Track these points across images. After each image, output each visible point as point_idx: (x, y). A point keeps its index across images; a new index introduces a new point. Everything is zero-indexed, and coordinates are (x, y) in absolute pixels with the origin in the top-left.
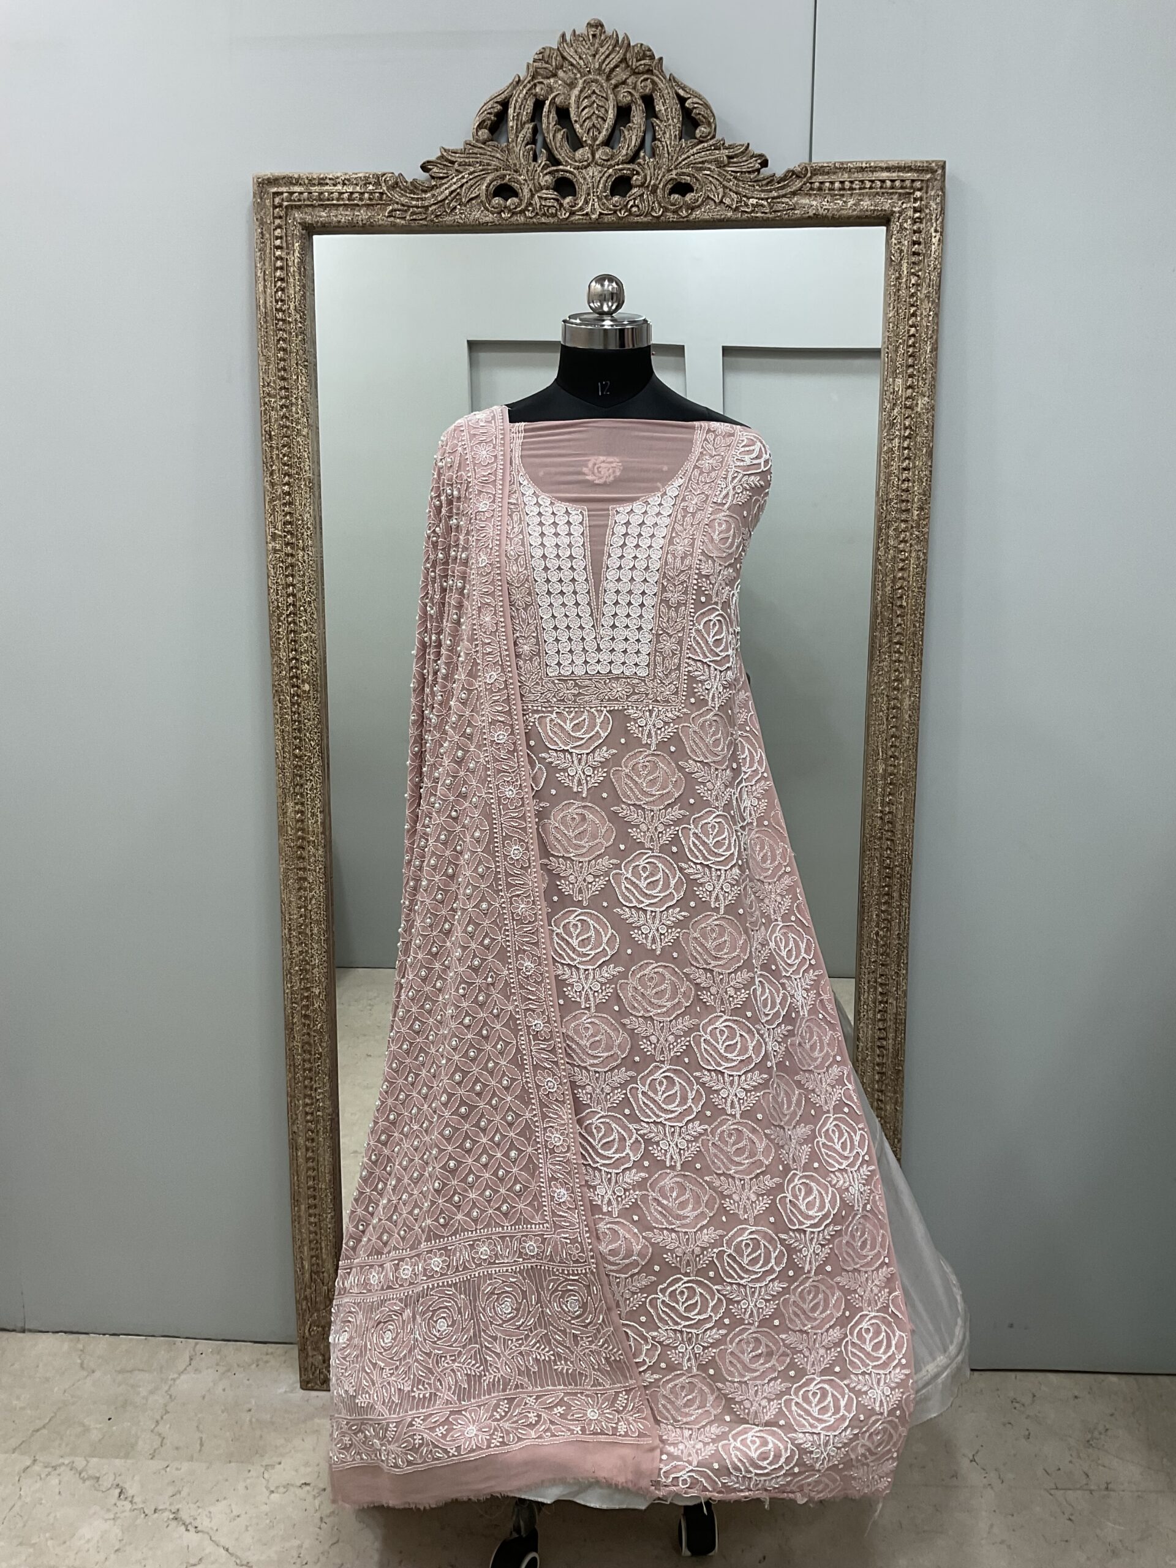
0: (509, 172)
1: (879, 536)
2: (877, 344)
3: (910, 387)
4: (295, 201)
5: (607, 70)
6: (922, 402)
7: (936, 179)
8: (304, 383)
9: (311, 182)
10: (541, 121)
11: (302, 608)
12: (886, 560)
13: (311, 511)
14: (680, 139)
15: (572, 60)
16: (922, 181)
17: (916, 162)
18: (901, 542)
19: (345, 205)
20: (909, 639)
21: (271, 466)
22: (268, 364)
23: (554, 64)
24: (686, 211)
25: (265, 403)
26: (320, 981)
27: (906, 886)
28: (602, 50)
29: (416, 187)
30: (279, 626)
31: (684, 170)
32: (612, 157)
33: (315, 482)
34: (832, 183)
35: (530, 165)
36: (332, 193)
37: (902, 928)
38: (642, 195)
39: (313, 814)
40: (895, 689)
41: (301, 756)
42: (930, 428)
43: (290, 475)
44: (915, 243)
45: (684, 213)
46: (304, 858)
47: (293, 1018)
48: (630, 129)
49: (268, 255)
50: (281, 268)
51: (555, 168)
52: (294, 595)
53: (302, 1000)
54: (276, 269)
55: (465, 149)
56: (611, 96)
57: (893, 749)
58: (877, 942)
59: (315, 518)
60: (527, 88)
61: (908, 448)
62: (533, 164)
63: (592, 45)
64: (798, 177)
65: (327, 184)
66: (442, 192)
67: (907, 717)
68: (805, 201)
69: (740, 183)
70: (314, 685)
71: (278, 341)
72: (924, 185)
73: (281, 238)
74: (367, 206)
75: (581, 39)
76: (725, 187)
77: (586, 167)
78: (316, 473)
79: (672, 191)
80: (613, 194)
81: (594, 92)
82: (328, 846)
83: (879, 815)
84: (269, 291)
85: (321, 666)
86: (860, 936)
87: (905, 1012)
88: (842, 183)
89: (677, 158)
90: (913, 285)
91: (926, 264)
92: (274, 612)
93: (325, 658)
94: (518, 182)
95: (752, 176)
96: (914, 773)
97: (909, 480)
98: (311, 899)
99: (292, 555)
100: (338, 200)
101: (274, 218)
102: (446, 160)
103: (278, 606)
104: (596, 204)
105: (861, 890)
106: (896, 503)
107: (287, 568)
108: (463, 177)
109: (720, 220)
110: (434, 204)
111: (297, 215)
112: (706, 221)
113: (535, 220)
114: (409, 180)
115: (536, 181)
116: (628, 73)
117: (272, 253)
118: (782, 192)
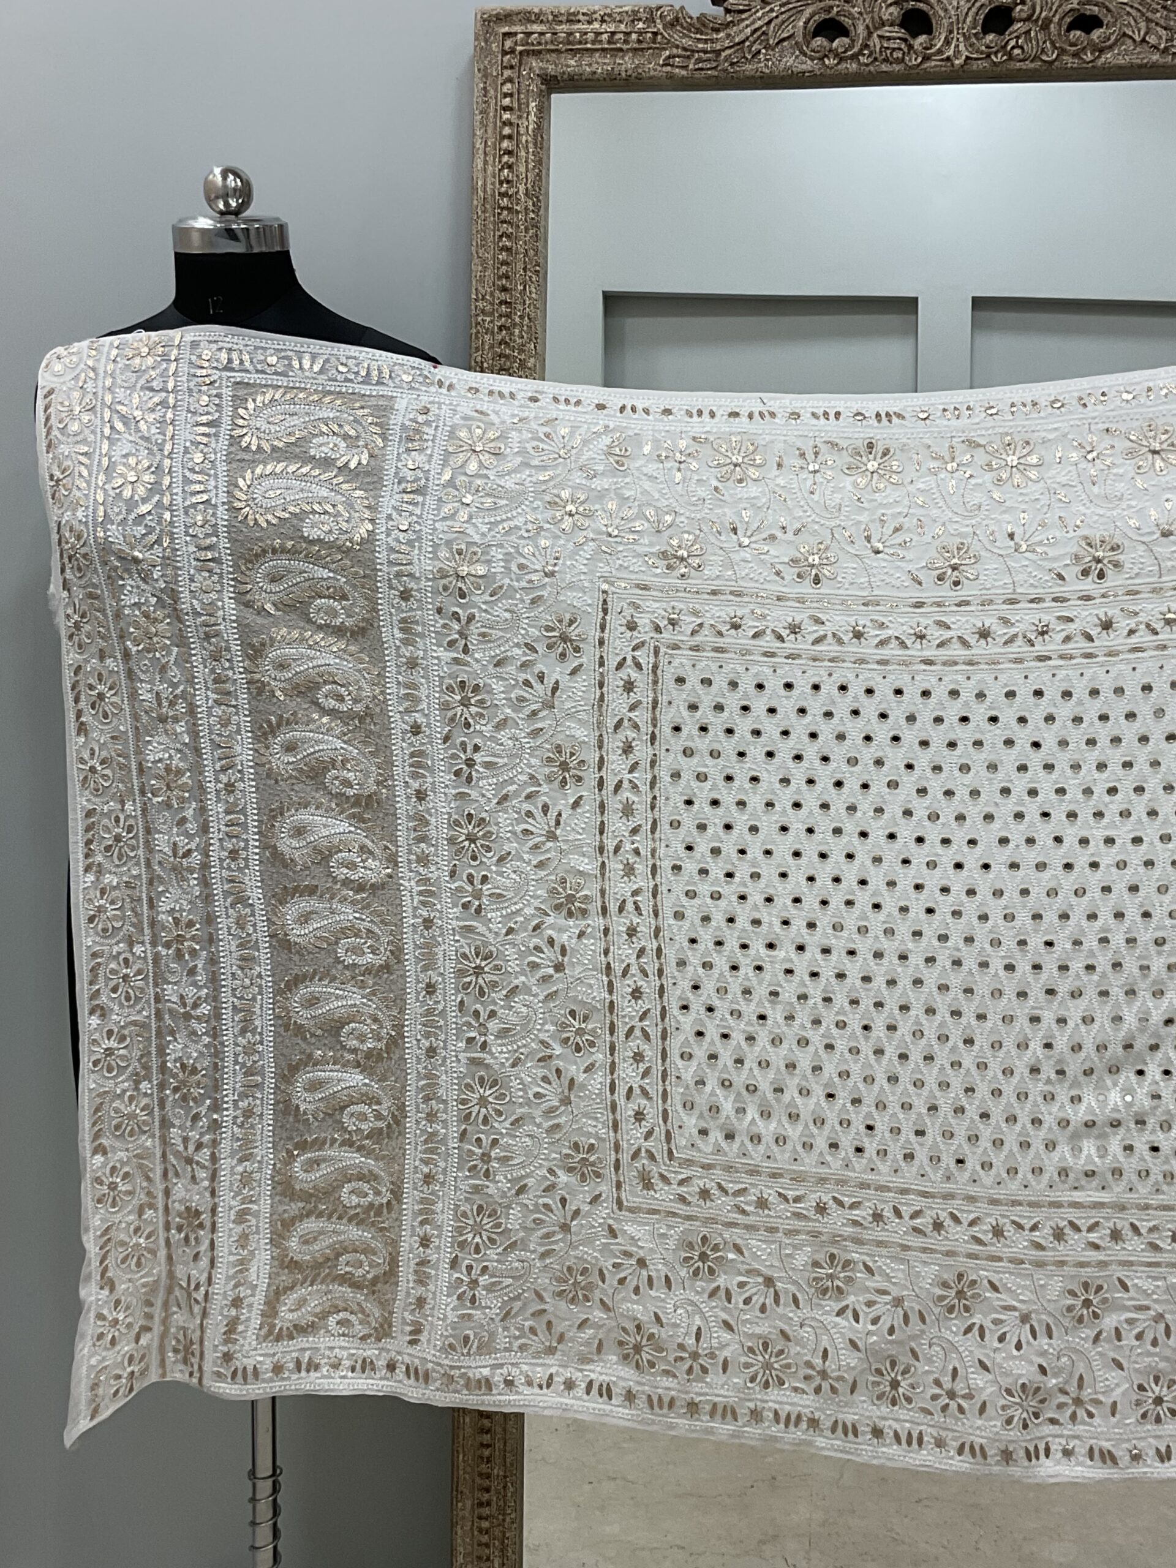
0: (837, 3)
4: (532, 44)
9: (557, 18)
19: (603, 50)
22: (485, 269)
24: (1092, 54)
25: (478, 323)
29: (704, 25)
36: (586, 33)
38: (1028, 32)
45: (1089, 57)
49: (492, 119)
50: (510, 137)
54: (503, 137)
65: (579, 21)
66: (741, 31)
69: (1172, 15)
71: (501, 237)
73: (511, 95)
74: (636, 49)
76: (1149, 19)
79: (1072, 27)
80: (986, 30)
84: (490, 168)
94: (850, 16)
100: (593, 42)
101: (504, 68)
104: (962, 47)
109: (1140, 66)
110: (730, 47)
111: (534, 63)
112: (1120, 67)
113: (872, 68)
114: (695, 15)
115: (876, 16)
117: (498, 116)
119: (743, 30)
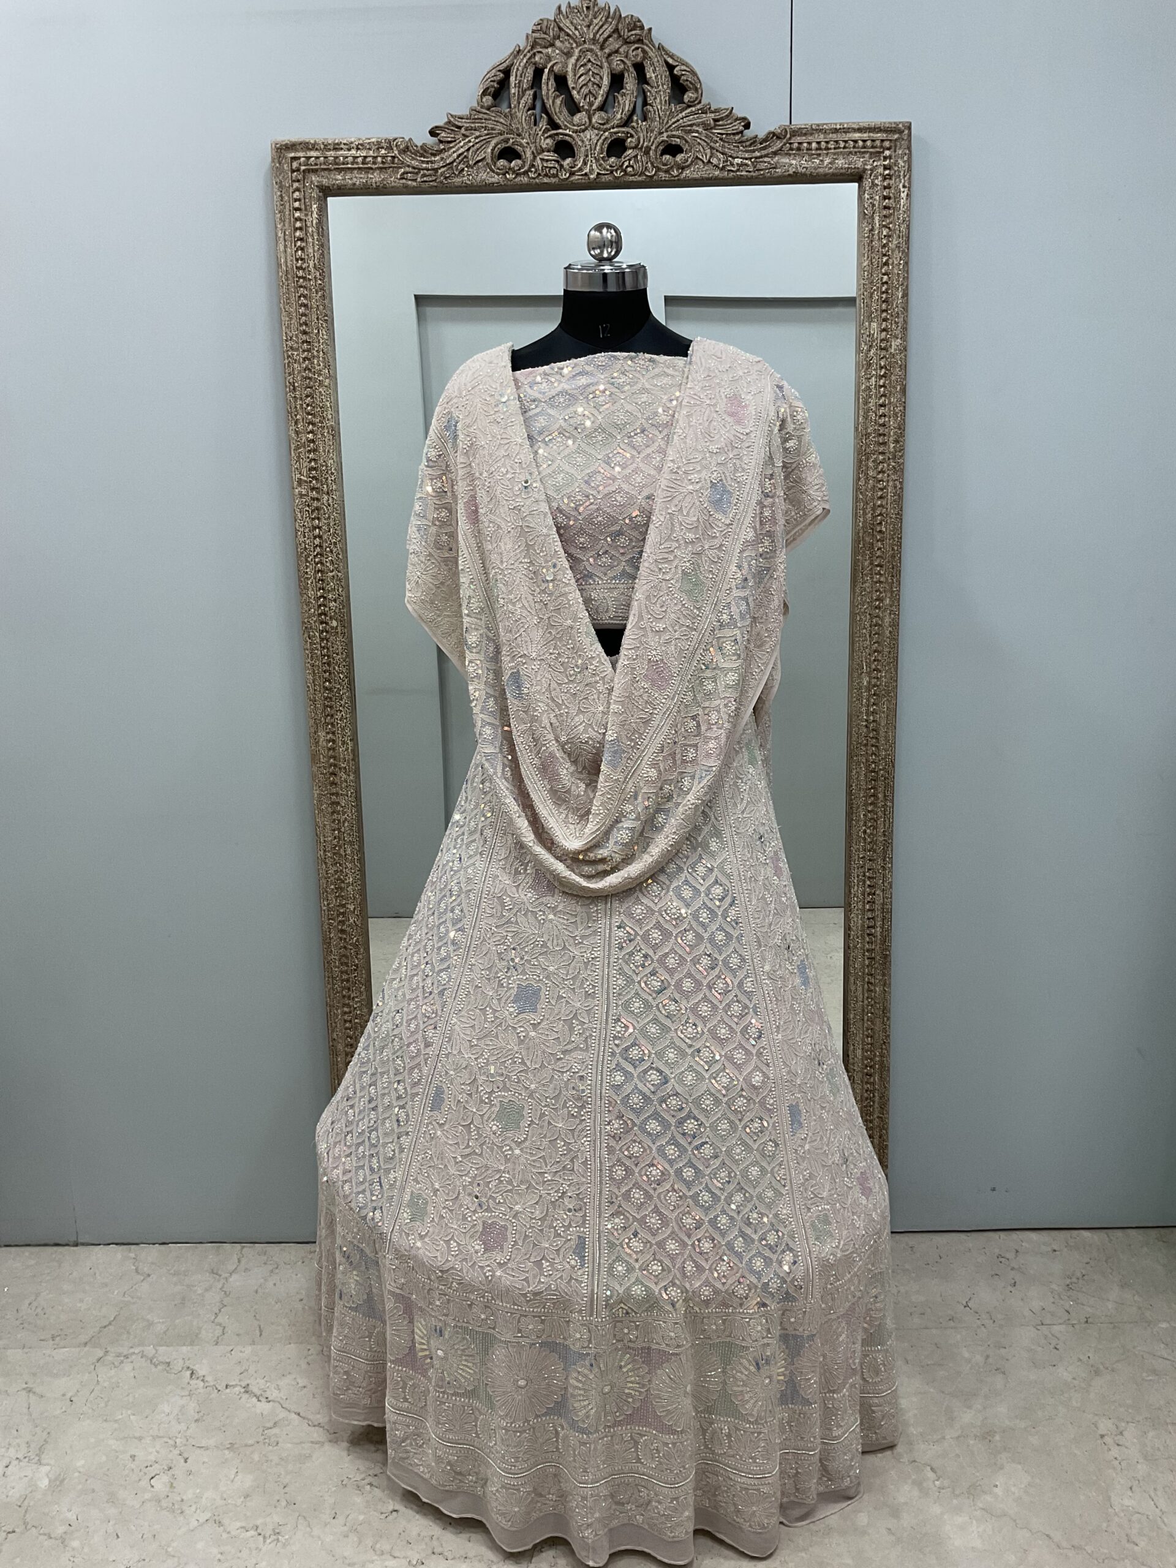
0: (512, 136)
1: (860, 467)
2: (852, 292)
3: (884, 330)
4: (311, 165)
5: (601, 40)
6: (895, 343)
7: (903, 139)
8: (324, 337)
9: (326, 147)
10: (540, 88)
11: (328, 549)
12: (866, 490)
13: (333, 457)
14: (670, 104)
15: (568, 30)
16: (890, 140)
17: (885, 123)
18: (880, 472)
19: (359, 168)
20: (889, 562)
21: (296, 416)
23: (551, 34)
24: (678, 171)
25: (289, 357)
26: (355, 897)
27: (889, 787)
28: (595, 21)
29: (425, 151)
30: (307, 567)
31: (674, 133)
32: (607, 122)
33: (337, 430)
34: (810, 143)
35: (531, 128)
36: (347, 157)
37: (887, 825)
38: (636, 156)
39: (344, 743)
40: (876, 608)
41: (331, 688)
42: (903, 367)
43: (313, 424)
44: (885, 198)
45: (675, 173)
46: (336, 784)
47: (330, 933)
48: (624, 95)
49: (287, 216)
50: (300, 229)
51: (555, 132)
52: (320, 537)
53: (338, 916)
54: (296, 229)
55: (471, 115)
56: (606, 65)
57: (876, 663)
58: (865, 839)
59: (337, 465)
60: (527, 57)
61: (883, 386)
62: (534, 128)
63: (587, 16)
64: (778, 138)
65: (342, 149)
66: (450, 156)
67: (888, 632)
68: (785, 160)
69: (726, 145)
70: (340, 621)
71: (300, 297)
72: (892, 145)
73: (299, 200)
74: (380, 169)
75: (576, 11)
76: (712, 148)
77: (583, 131)
78: (336, 422)
79: (663, 153)
80: (609, 155)
81: (589, 61)
82: (357, 772)
83: (864, 723)
84: (289, 250)
85: (346, 603)
86: (849, 835)
87: (891, 901)
88: (819, 143)
89: (667, 122)
90: (885, 236)
91: (896, 217)
92: (302, 553)
93: (349, 596)
94: (521, 145)
95: (737, 138)
96: (895, 684)
97: (885, 416)
98: (344, 822)
99: (318, 499)
100: (352, 163)
101: (293, 181)
102: (453, 125)
103: (306, 548)
104: (594, 166)
105: (849, 793)
106: (874, 437)
107: (313, 511)
108: (470, 141)
109: (708, 179)
110: (444, 167)
111: (314, 178)
112: (695, 179)
113: (537, 181)
114: (419, 145)
115: (538, 144)
116: (620, 43)
117: (291, 215)
118: (764, 152)
119: (451, 155)
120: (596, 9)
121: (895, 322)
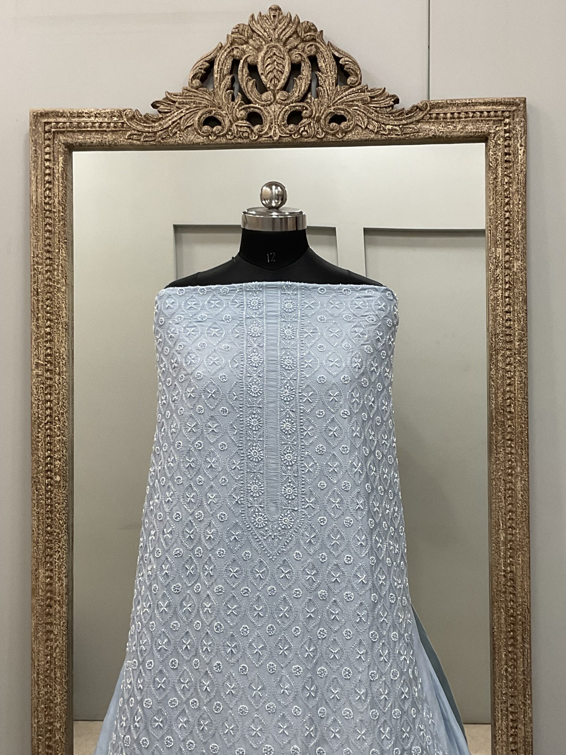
0: (214, 108)
1: (491, 360)
3: (507, 254)
4: (60, 128)
5: (284, 39)
6: (517, 264)
7: (520, 110)
8: (64, 255)
9: (72, 115)
10: (237, 73)
11: (57, 418)
12: (497, 378)
13: (66, 346)
14: (336, 85)
15: (259, 32)
16: (510, 111)
17: (505, 98)
18: (508, 364)
19: (96, 131)
20: (518, 437)
21: (37, 314)
23: (246, 35)
24: (342, 134)
25: (34, 269)
26: (61, 716)
27: (527, 631)
28: (280, 26)
29: (147, 119)
30: (39, 432)
31: (339, 107)
32: (288, 98)
33: (70, 325)
34: (445, 114)
35: (229, 103)
36: (87, 123)
37: (526, 665)
38: (310, 124)
39: (60, 579)
40: (509, 475)
41: (52, 533)
42: (524, 283)
43: (51, 320)
44: (506, 154)
45: (340, 136)
46: (51, 615)
47: (38, 747)
48: (301, 78)
49: (39, 165)
50: (49, 174)
51: (247, 106)
52: (51, 408)
53: (46, 733)
54: (46, 175)
55: (183, 93)
56: (287, 57)
57: (510, 521)
58: (506, 677)
59: (69, 352)
60: (228, 50)
61: (509, 297)
62: (232, 103)
63: (273, 22)
64: (421, 110)
65: (84, 117)
66: (166, 123)
67: (520, 496)
68: (426, 126)
69: (380, 115)
70: (63, 477)
71: (46, 225)
72: (511, 114)
73: (49, 153)
74: (113, 131)
75: (265, 18)
76: (368, 118)
77: (269, 105)
78: (70, 319)
79: (331, 121)
80: (289, 123)
81: (275, 54)
82: (70, 604)
83: (503, 573)
84: (39, 190)
85: (70, 461)
86: (493, 673)
87: (532, 735)
88: (452, 113)
89: (334, 99)
90: (506, 183)
91: (515, 169)
92: (35, 421)
93: (73, 456)
94: (221, 115)
95: (388, 110)
96: (527, 540)
97: (510, 320)
98: (56, 648)
99: (51, 379)
100: (91, 127)
101: (45, 140)
102: (169, 100)
103: (39, 417)
104: (277, 131)
105: (492, 635)
106: (502, 337)
107: (46, 388)
108: (182, 112)
109: (366, 140)
110: (161, 130)
111: (62, 138)
112: (356, 141)
114: (143, 114)
115: (234, 115)
116: (299, 41)
117: (43, 164)
118: (411, 120)
119: (168, 122)
120: (280, 17)
121: (518, 249)
